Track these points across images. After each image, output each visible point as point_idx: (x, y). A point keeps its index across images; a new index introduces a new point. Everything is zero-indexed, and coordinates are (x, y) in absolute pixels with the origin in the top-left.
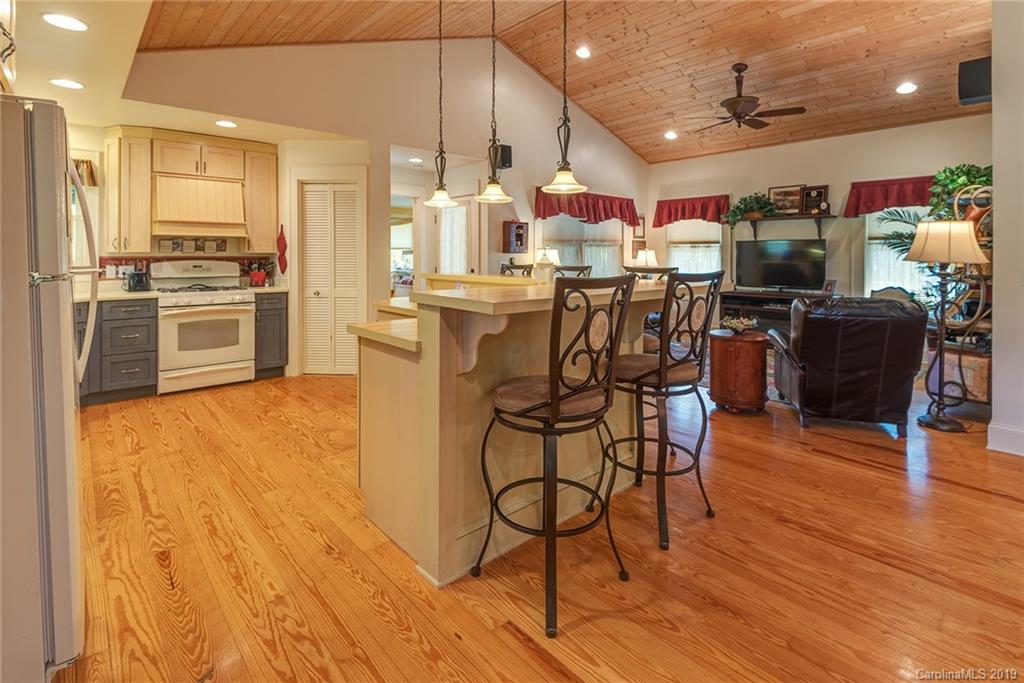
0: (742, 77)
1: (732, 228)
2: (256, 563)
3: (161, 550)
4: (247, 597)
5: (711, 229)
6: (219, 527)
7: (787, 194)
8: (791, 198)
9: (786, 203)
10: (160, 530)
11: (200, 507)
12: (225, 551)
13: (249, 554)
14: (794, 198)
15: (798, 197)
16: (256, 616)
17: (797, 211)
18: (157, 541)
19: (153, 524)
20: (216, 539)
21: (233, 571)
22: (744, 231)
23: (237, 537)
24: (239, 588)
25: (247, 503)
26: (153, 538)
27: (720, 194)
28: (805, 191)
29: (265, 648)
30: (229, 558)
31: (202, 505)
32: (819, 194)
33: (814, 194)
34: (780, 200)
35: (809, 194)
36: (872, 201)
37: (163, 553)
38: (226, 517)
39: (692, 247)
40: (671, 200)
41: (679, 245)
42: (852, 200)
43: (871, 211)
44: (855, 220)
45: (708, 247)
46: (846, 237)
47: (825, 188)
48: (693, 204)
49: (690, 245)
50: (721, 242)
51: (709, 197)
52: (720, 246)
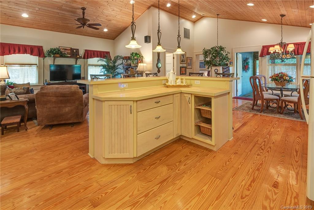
0: (85, 12)
1: (43, 59)
2: (254, 163)
3: (275, 189)
4: (264, 160)
5: (34, 59)
6: (250, 180)
7: (65, 49)
8: (67, 51)
9: (66, 53)
10: (270, 199)
11: (246, 196)
12: (257, 173)
13: (252, 166)
14: (68, 51)
15: (69, 51)
16: (266, 156)
17: (70, 56)
18: (274, 194)
19: (270, 206)
20: (255, 178)
21: (261, 166)
22: (49, 61)
23: (249, 173)
24: (263, 162)
25: (230, 181)
26: (275, 197)
27: (40, 45)
28: (72, 50)
29: (269, 152)
30: (258, 170)
31: (244, 196)
32: (76, 51)
33: (75, 51)
34: (63, 51)
35: (73, 51)
37: (275, 187)
38: (243, 183)
39: (20, 66)
40: (11, 44)
41: (13, 65)
42: (86, 54)
43: (90, 58)
44: (86, 60)
45: (30, 66)
46: (83, 64)
47: (78, 50)
48: (25, 47)
49: (19, 65)
50: (38, 65)
51: (34, 46)
52: (37, 66)
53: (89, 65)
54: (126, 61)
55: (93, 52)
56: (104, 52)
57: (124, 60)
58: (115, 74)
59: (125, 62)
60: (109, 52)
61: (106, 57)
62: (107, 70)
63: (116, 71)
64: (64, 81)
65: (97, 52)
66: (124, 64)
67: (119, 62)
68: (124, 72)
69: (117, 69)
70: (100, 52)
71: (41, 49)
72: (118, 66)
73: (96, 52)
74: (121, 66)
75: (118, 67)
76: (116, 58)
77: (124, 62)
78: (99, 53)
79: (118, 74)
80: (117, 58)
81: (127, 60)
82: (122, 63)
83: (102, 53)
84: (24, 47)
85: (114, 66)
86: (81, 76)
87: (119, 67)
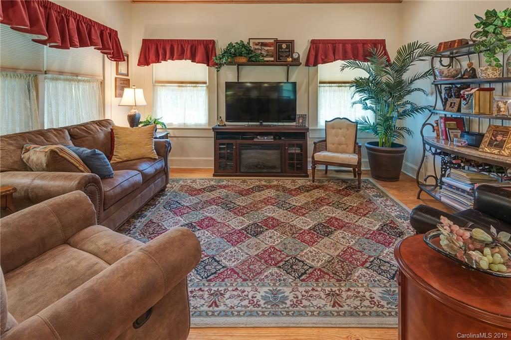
1: (218, 71)
5: (199, 71)
7: (263, 44)
8: (266, 48)
9: (263, 52)
14: (269, 48)
15: (272, 48)
17: (272, 59)
22: (229, 74)
28: (278, 43)
32: (288, 47)
33: (284, 46)
34: (258, 49)
35: (280, 47)
36: (326, 55)
39: (179, 86)
40: (159, 40)
41: (166, 85)
42: (313, 53)
43: (324, 62)
44: (312, 69)
45: (195, 86)
46: (306, 81)
47: (292, 42)
48: (182, 46)
49: (177, 85)
50: (208, 83)
51: (197, 40)
52: (207, 87)
53: (321, 83)
54: (446, 61)
55: (333, 44)
56: (364, 42)
57: (437, 60)
58: (401, 110)
59: (441, 65)
60: (382, 42)
61: (371, 56)
62: (372, 98)
63: (407, 98)
64: (258, 123)
65: (344, 42)
66: (441, 73)
67: (420, 66)
68: (440, 105)
69: (409, 92)
70: (354, 43)
71: (211, 46)
72: (412, 81)
73: (341, 45)
74: (426, 84)
75: (413, 86)
76: (404, 55)
77: (437, 64)
78: (349, 47)
79: (416, 109)
80: (408, 54)
81: (452, 58)
82: (431, 72)
83: (360, 46)
84: (180, 45)
85: (400, 83)
86: (297, 113)
87: (417, 84)
